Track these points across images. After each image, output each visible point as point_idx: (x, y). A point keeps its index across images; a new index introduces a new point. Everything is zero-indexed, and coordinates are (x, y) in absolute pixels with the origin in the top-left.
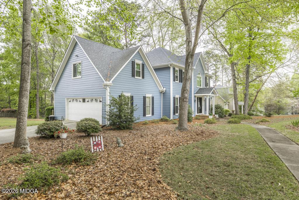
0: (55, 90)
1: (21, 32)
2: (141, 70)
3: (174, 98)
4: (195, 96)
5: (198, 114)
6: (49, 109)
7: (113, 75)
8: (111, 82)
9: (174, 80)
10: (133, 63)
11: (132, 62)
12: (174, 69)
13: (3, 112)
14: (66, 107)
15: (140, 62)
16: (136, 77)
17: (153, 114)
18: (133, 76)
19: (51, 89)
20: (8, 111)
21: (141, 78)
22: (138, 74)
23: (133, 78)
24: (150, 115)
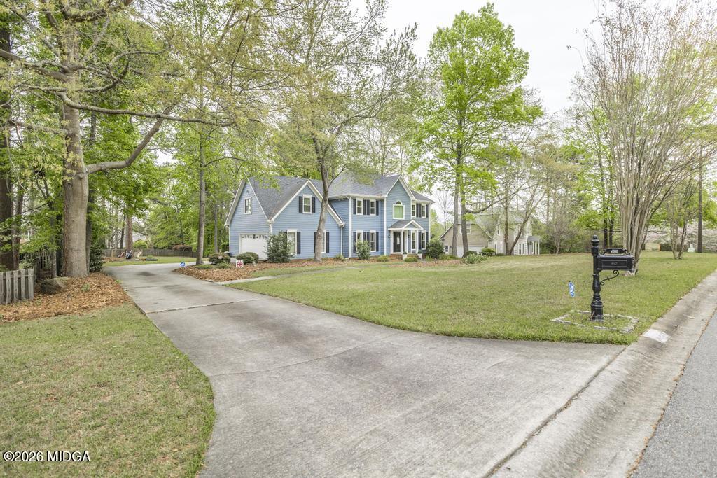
0: (230, 226)
1: (181, 169)
2: (311, 205)
3: (355, 234)
4: (390, 231)
5: (395, 253)
6: (224, 245)
7: (276, 213)
8: (273, 220)
9: (355, 213)
10: (301, 199)
11: (300, 197)
12: (354, 200)
13: (176, 249)
14: (240, 245)
15: (310, 196)
16: (304, 212)
17: (328, 251)
18: (301, 211)
19: (226, 224)
20: (182, 249)
21: (311, 213)
22: (307, 209)
23: (300, 214)
24: (325, 252)
